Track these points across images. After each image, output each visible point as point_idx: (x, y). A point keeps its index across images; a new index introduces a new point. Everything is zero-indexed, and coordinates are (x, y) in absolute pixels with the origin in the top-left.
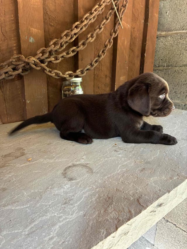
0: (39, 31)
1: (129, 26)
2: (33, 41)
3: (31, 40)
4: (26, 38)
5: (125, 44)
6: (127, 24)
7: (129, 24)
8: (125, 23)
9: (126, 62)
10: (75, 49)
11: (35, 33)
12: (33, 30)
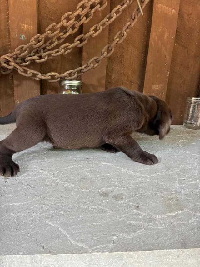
0: (31, 27)
1: (175, 12)
2: (24, 38)
3: (22, 37)
4: (16, 35)
5: (165, 37)
6: (170, 9)
7: (175, 8)
8: (167, 8)
9: (166, 64)
10: (69, 46)
11: (26, 29)
12: (24, 26)
